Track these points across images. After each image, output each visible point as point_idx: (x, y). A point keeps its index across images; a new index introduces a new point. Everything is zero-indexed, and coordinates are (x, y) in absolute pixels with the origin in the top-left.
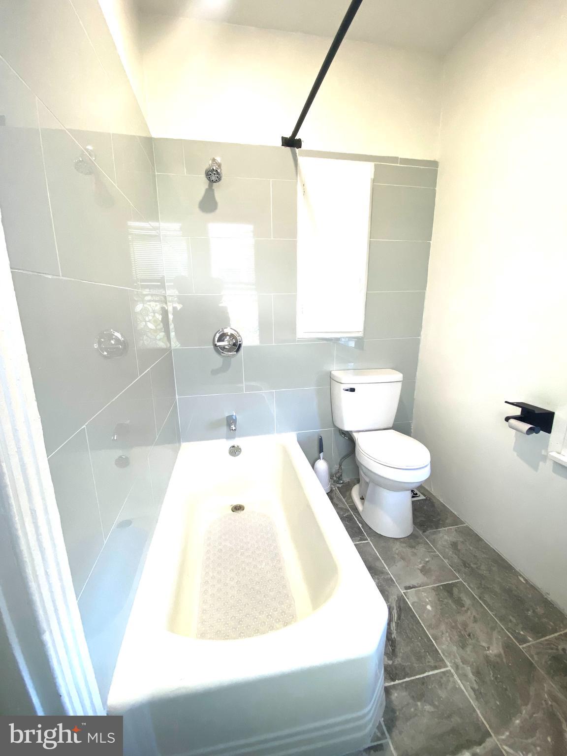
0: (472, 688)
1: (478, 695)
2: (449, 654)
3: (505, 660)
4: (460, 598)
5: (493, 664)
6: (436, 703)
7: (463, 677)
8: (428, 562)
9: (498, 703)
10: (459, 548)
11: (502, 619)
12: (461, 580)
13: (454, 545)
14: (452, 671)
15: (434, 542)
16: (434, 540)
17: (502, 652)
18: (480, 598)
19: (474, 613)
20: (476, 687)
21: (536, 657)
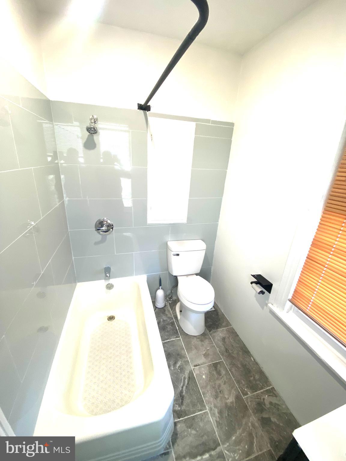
0: (216, 421)
1: (218, 424)
2: (209, 402)
3: (234, 405)
4: (220, 371)
5: (229, 408)
6: (198, 429)
7: (213, 415)
8: (208, 350)
9: (227, 428)
10: (226, 341)
11: (238, 382)
12: (223, 360)
13: (224, 339)
14: (209, 412)
15: (214, 337)
16: (214, 336)
17: (234, 400)
18: (230, 370)
19: (225, 379)
20: (218, 420)
21: (249, 403)
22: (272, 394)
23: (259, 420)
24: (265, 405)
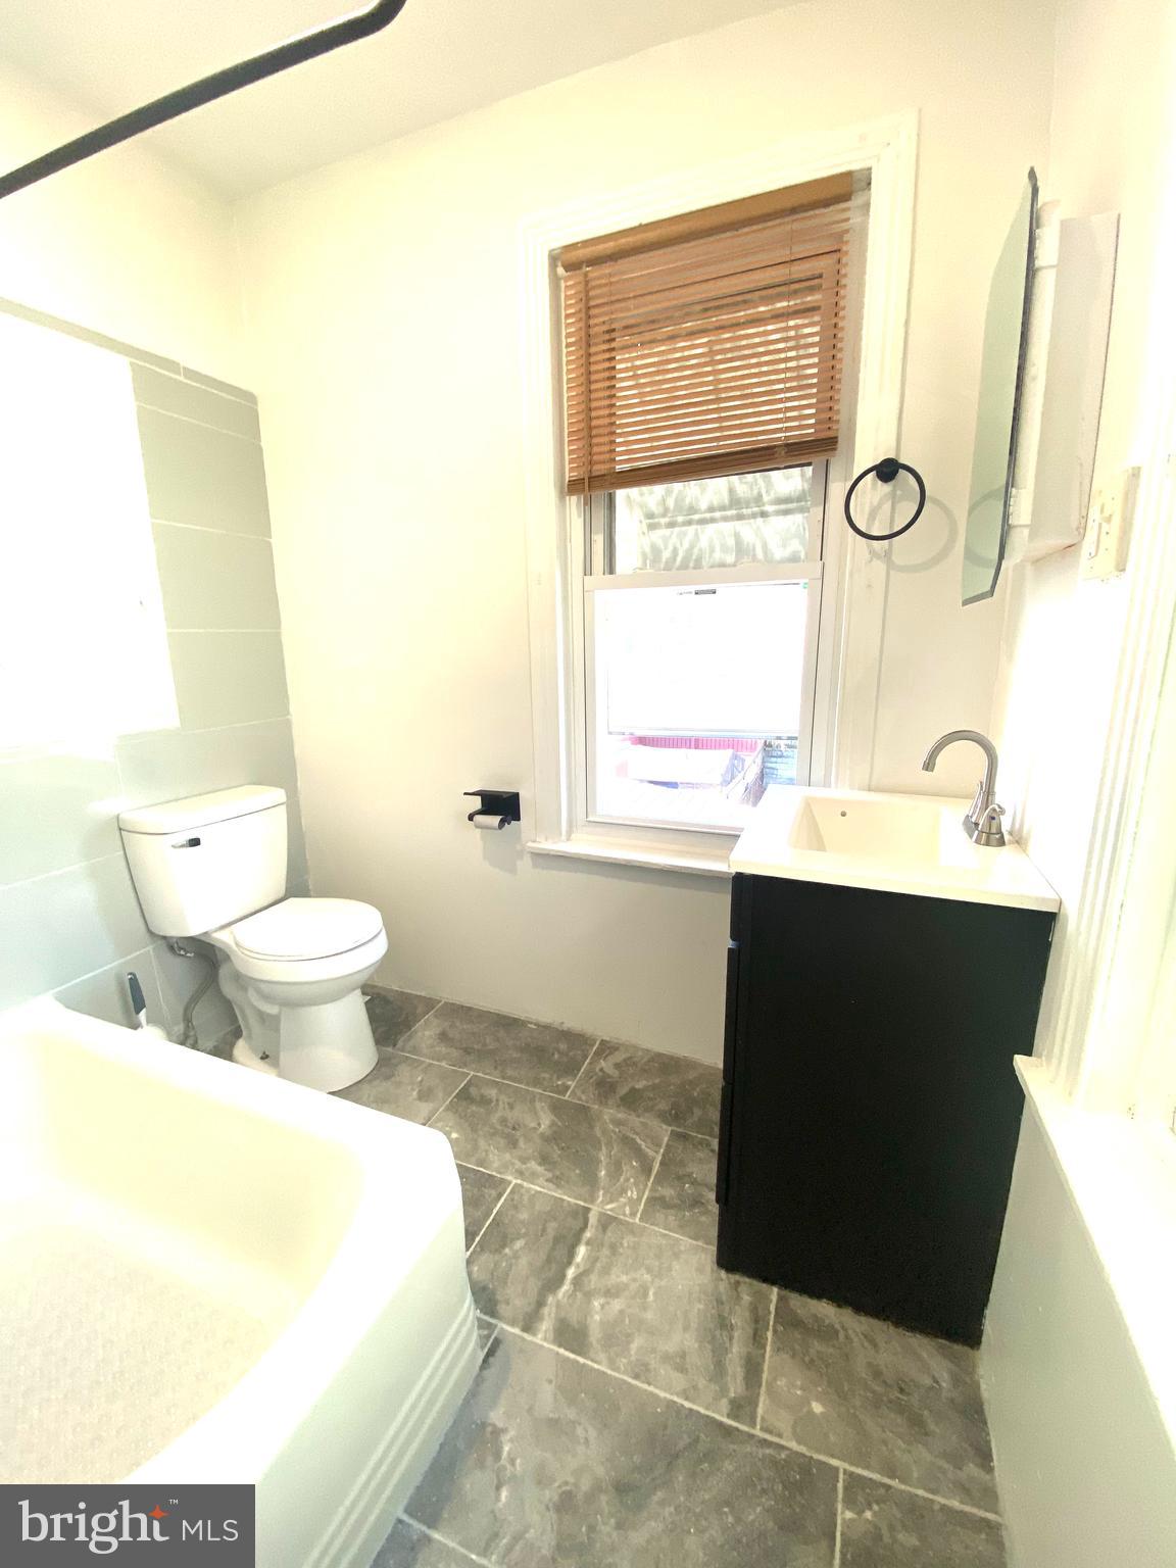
0: (547, 1180)
1: (556, 1181)
2: (505, 1167)
3: (560, 1124)
4: (482, 1096)
5: (553, 1138)
6: (524, 1231)
7: (533, 1177)
8: (421, 1081)
9: (577, 1171)
10: (451, 1036)
11: (536, 1082)
12: (472, 1073)
13: (443, 1037)
14: (519, 1181)
17: (553, 1117)
18: (504, 1078)
19: (506, 1100)
20: (550, 1175)
21: (584, 1098)
22: (608, 1052)
23: (618, 1106)
24: (609, 1076)
